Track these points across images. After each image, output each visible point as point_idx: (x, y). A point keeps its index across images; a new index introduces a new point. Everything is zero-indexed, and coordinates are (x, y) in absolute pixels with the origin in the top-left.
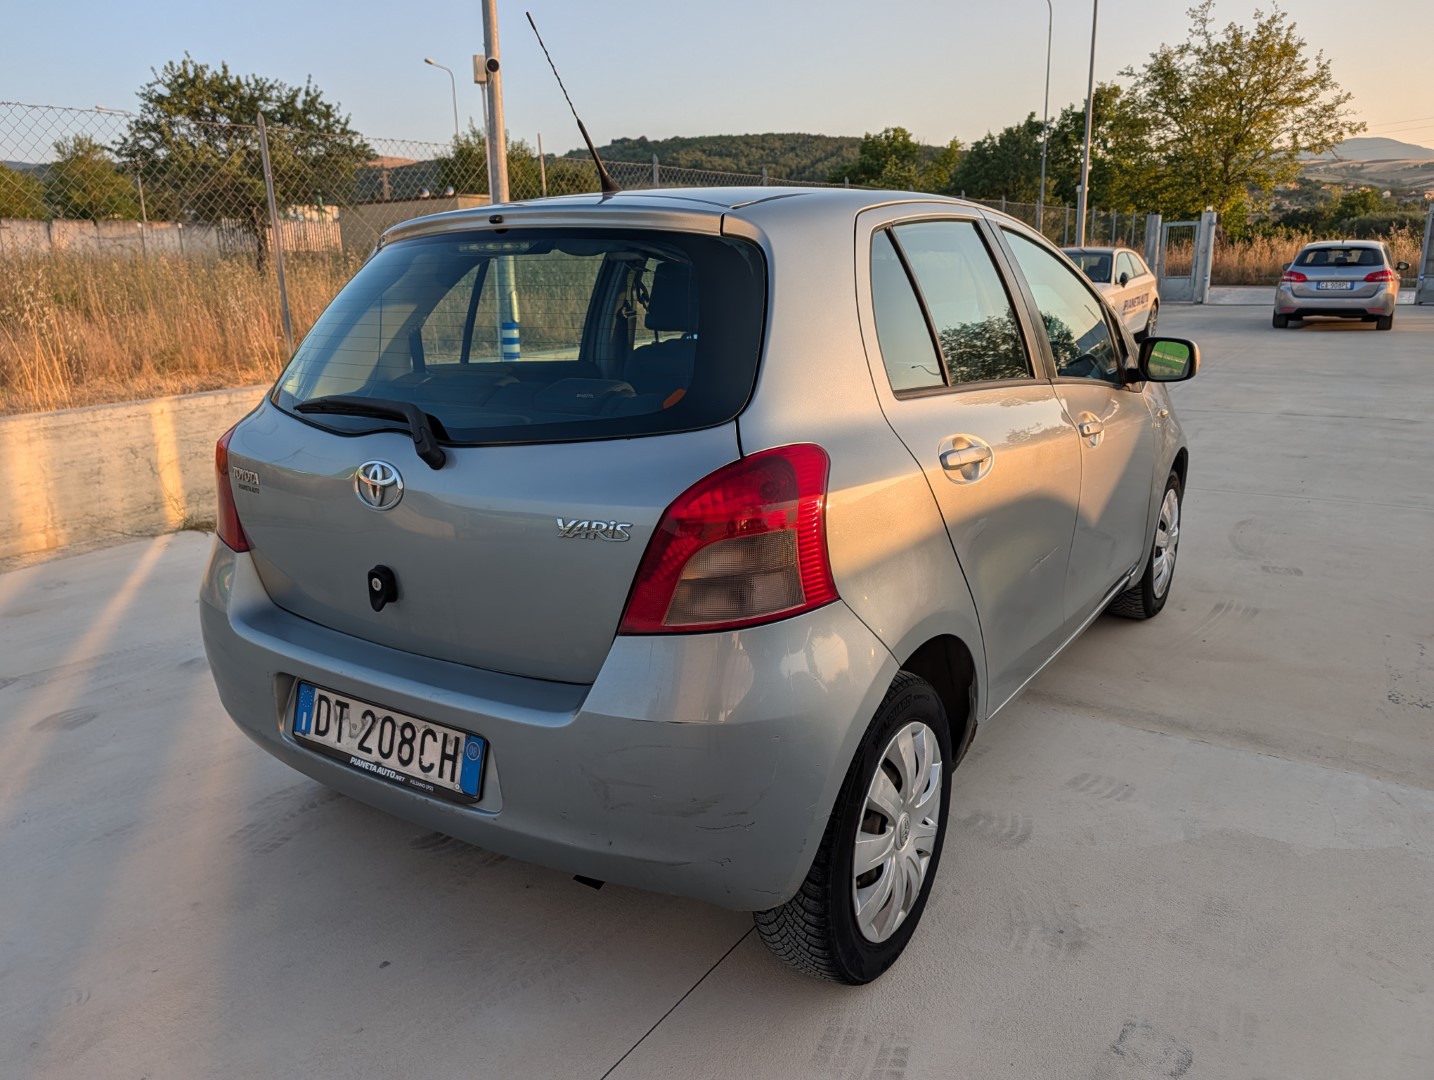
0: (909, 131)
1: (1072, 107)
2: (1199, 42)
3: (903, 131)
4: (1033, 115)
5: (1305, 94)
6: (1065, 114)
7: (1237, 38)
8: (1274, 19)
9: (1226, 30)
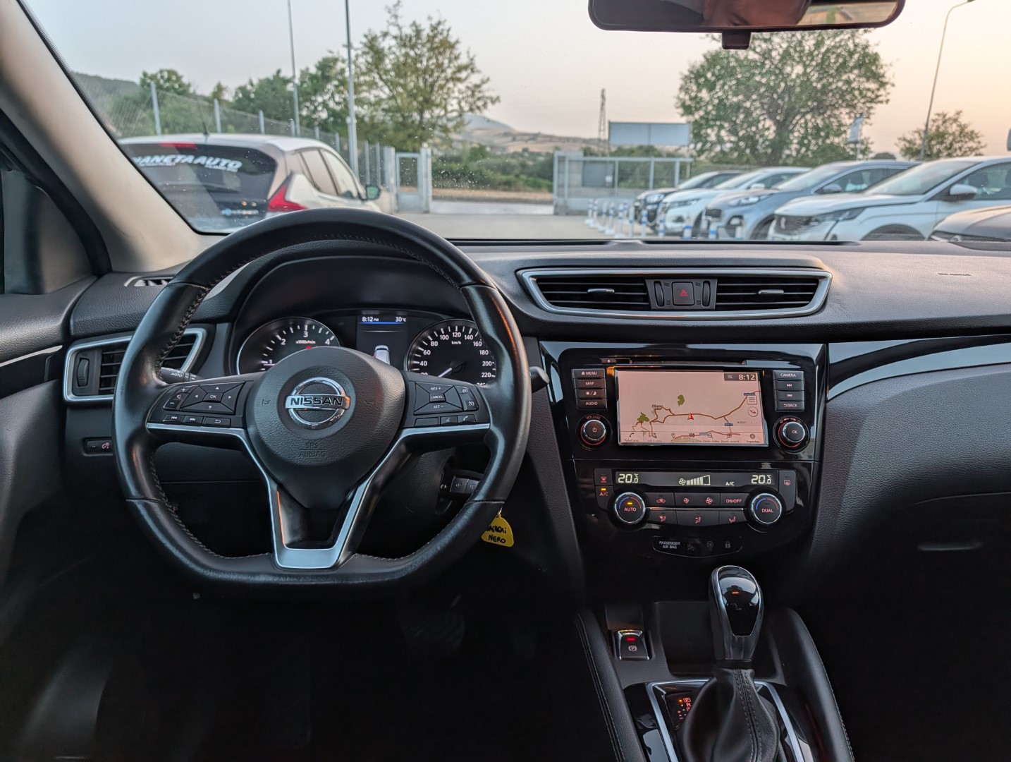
0: (180, 73)
1: (308, 69)
2: (394, 31)
3: (174, 73)
4: (279, 72)
5: (463, 75)
6: (305, 73)
7: (418, 32)
8: (439, 23)
9: (411, 26)
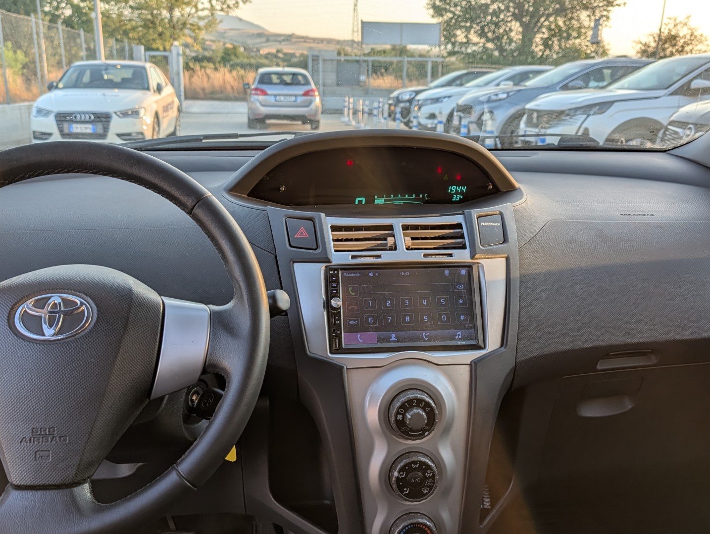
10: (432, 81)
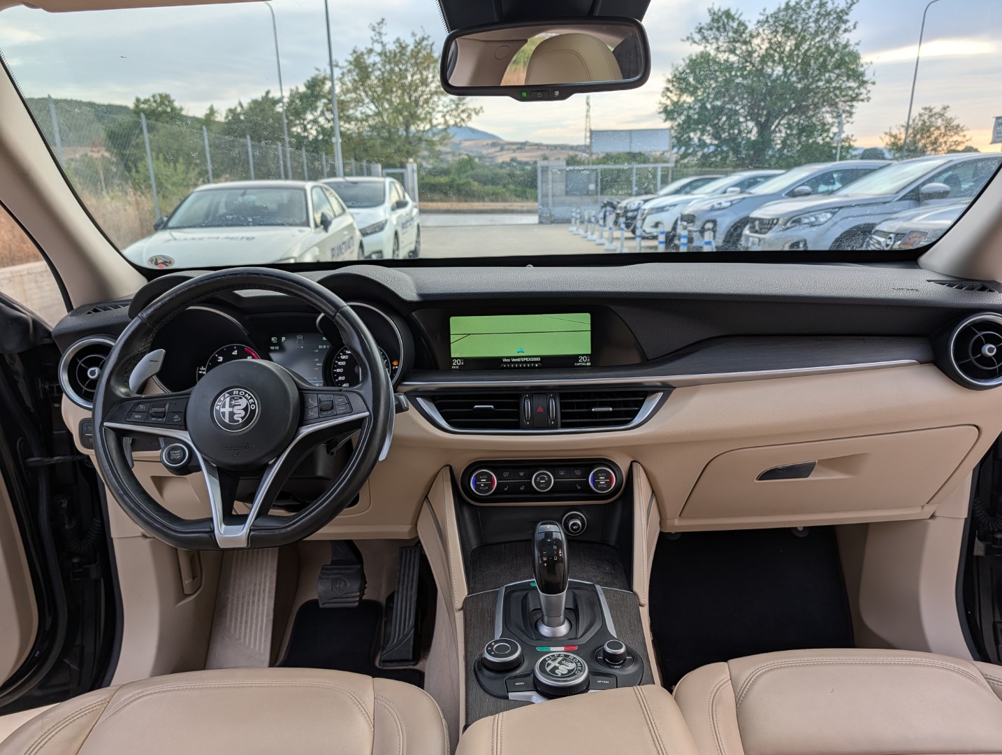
1: (297, 88)
2: (378, 48)
3: (167, 96)
4: (268, 93)
6: (293, 92)
7: (403, 48)
8: (423, 39)
9: (395, 42)
10: (661, 188)
